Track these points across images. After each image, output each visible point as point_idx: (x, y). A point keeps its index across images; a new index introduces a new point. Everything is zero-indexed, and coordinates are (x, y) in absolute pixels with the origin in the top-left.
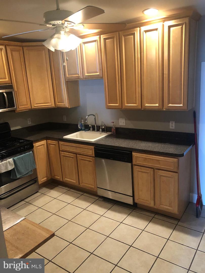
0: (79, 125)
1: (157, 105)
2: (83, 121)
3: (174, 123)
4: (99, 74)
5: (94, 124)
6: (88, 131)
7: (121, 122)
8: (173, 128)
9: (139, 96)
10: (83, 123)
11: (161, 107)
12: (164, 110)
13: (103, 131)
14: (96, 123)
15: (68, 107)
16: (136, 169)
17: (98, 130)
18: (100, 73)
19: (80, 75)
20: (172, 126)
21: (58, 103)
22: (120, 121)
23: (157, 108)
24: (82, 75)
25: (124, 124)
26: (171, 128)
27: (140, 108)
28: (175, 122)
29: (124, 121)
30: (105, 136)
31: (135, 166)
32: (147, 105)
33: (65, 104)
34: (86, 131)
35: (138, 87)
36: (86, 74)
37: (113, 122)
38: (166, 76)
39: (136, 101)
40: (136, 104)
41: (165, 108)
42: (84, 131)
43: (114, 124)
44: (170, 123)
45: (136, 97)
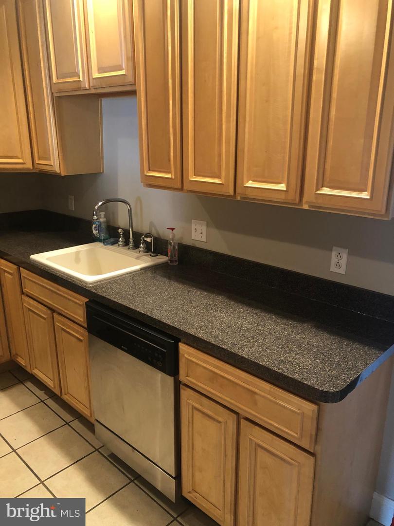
0: (94, 226)
1: (282, 187)
2: (103, 216)
3: (345, 256)
4: (124, 73)
5: (127, 226)
6: (113, 244)
7: (196, 229)
8: (342, 271)
9: (228, 152)
10: (104, 222)
11: (293, 196)
12: (306, 207)
13: (148, 249)
14: (131, 225)
15: (58, 172)
16: (188, 399)
17: (136, 246)
18: (127, 70)
19: (81, 79)
20: (338, 265)
21: (39, 159)
22: (193, 227)
23: (282, 197)
24: (86, 79)
25: (204, 239)
26: (333, 269)
27: (231, 192)
28: (349, 254)
29: (204, 228)
30: (142, 269)
31: (184, 390)
32: (251, 184)
33: (52, 164)
34: (108, 244)
35: (228, 121)
36: (96, 75)
37: (173, 229)
38: (319, 77)
39: (220, 167)
40: (219, 177)
41: (307, 202)
42: (101, 244)
43: (174, 236)
44: (334, 254)
45: (220, 155)
